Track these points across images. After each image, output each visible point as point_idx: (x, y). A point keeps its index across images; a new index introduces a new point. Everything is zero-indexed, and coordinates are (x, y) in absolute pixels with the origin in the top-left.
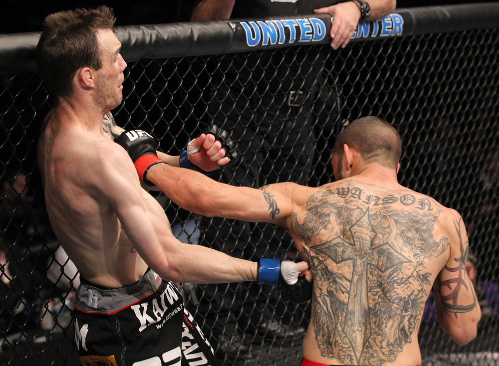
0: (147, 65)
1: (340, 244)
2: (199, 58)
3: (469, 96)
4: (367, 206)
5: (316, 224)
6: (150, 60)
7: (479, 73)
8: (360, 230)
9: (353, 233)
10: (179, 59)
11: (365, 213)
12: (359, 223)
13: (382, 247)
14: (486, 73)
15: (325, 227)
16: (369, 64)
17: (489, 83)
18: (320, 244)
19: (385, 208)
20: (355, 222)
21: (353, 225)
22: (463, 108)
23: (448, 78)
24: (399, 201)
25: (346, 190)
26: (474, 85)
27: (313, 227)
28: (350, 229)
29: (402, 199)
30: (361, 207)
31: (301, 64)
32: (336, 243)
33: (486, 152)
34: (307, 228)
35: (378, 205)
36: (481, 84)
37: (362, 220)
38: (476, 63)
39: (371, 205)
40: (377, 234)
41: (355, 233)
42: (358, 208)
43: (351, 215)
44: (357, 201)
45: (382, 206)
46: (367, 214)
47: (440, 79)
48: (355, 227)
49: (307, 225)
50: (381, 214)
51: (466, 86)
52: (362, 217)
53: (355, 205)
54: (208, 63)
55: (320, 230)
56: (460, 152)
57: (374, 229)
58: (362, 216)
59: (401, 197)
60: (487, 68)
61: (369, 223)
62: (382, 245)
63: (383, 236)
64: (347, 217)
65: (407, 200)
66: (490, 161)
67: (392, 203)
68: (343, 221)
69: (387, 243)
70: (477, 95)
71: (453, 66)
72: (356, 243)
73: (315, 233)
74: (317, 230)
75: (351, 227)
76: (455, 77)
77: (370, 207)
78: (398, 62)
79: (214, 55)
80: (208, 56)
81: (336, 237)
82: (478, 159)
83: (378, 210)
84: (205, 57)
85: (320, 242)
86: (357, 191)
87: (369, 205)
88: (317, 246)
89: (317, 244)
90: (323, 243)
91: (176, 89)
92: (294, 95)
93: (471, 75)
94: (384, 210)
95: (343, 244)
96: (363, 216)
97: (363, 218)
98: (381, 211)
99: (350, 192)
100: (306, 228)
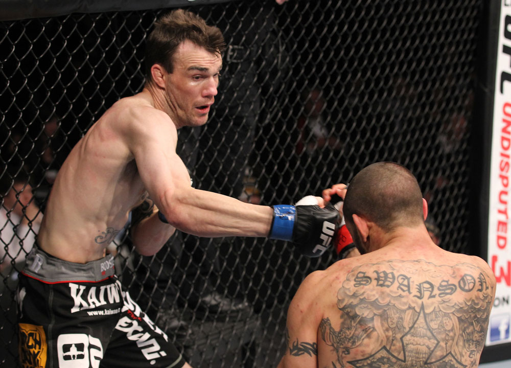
0: (80, 20)
1: (385, 360)
2: (135, 13)
3: (424, 53)
4: (420, 301)
5: (357, 332)
6: (82, 14)
7: (436, 28)
8: (414, 340)
9: (405, 345)
10: (113, 13)
11: (419, 313)
12: (412, 330)
13: (444, 360)
14: (444, 27)
15: (369, 336)
16: (316, 19)
17: (446, 38)
18: (362, 358)
19: (444, 302)
20: (408, 329)
21: (406, 334)
22: (418, 65)
23: (401, 33)
24: (458, 289)
25: (390, 276)
26: (430, 40)
27: (353, 335)
28: (401, 339)
29: (462, 285)
30: (413, 305)
31: (242, 19)
32: (380, 357)
33: (443, 112)
34: (345, 337)
35: (434, 296)
36: (438, 39)
37: (416, 326)
38: (433, 17)
39: (425, 300)
40: (438, 342)
41: (407, 344)
42: (410, 308)
43: (402, 318)
44: (407, 297)
45: (440, 299)
46: (422, 315)
47: (392, 34)
48: (408, 337)
49: (345, 333)
50: (441, 310)
51: (421, 42)
52: (416, 321)
53: (405, 304)
54: (144, 18)
55: (363, 339)
56: (414, 113)
57: (435, 334)
58: (415, 319)
59: (459, 282)
60: (445, 23)
61: (426, 327)
62: (445, 357)
63: (446, 344)
64: (398, 322)
65: (469, 284)
66: (448, 122)
67: (451, 294)
68: (392, 326)
69: (450, 353)
70: (433, 51)
71: (407, 21)
72: (407, 358)
73: (357, 344)
74: (359, 339)
75: (403, 337)
76: (410, 32)
77: (424, 303)
78: (347, 16)
79: (151, 10)
80: (144, 11)
81: (380, 348)
82: (434, 120)
83: (436, 305)
84: (141, 12)
85: (363, 356)
86: (404, 279)
87: (423, 300)
88: (357, 361)
89: (358, 359)
90: (365, 357)
91: (109, 45)
92: (233, 50)
93: (427, 29)
94: (443, 305)
95: (388, 359)
96: (417, 319)
97: (418, 322)
98: (440, 305)
99: (396, 281)
100: (343, 337)
